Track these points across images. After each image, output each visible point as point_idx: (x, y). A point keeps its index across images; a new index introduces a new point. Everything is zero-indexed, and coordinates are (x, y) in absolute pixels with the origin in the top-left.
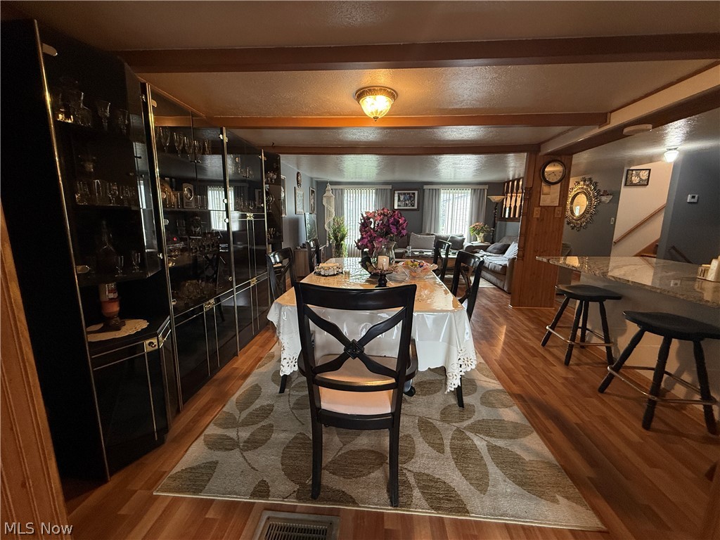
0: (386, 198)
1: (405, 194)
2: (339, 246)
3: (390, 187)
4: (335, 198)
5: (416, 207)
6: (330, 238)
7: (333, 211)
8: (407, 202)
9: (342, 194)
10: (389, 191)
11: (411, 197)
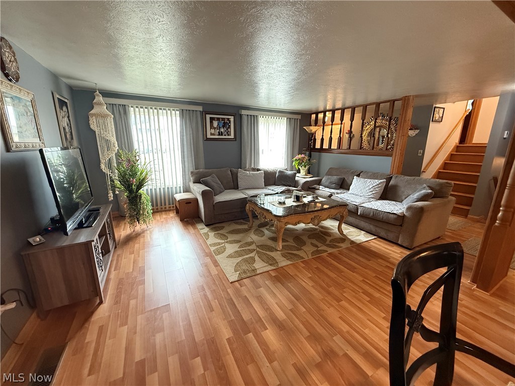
0: (197, 123)
1: (218, 119)
2: (135, 199)
3: (200, 108)
4: (114, 119)
5: (232, 136)
6: (114, 187)
7: (114, 140)
8: (222, 130)
9: (126, 113)
10: (199, 113)
11: (226, 124)
